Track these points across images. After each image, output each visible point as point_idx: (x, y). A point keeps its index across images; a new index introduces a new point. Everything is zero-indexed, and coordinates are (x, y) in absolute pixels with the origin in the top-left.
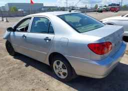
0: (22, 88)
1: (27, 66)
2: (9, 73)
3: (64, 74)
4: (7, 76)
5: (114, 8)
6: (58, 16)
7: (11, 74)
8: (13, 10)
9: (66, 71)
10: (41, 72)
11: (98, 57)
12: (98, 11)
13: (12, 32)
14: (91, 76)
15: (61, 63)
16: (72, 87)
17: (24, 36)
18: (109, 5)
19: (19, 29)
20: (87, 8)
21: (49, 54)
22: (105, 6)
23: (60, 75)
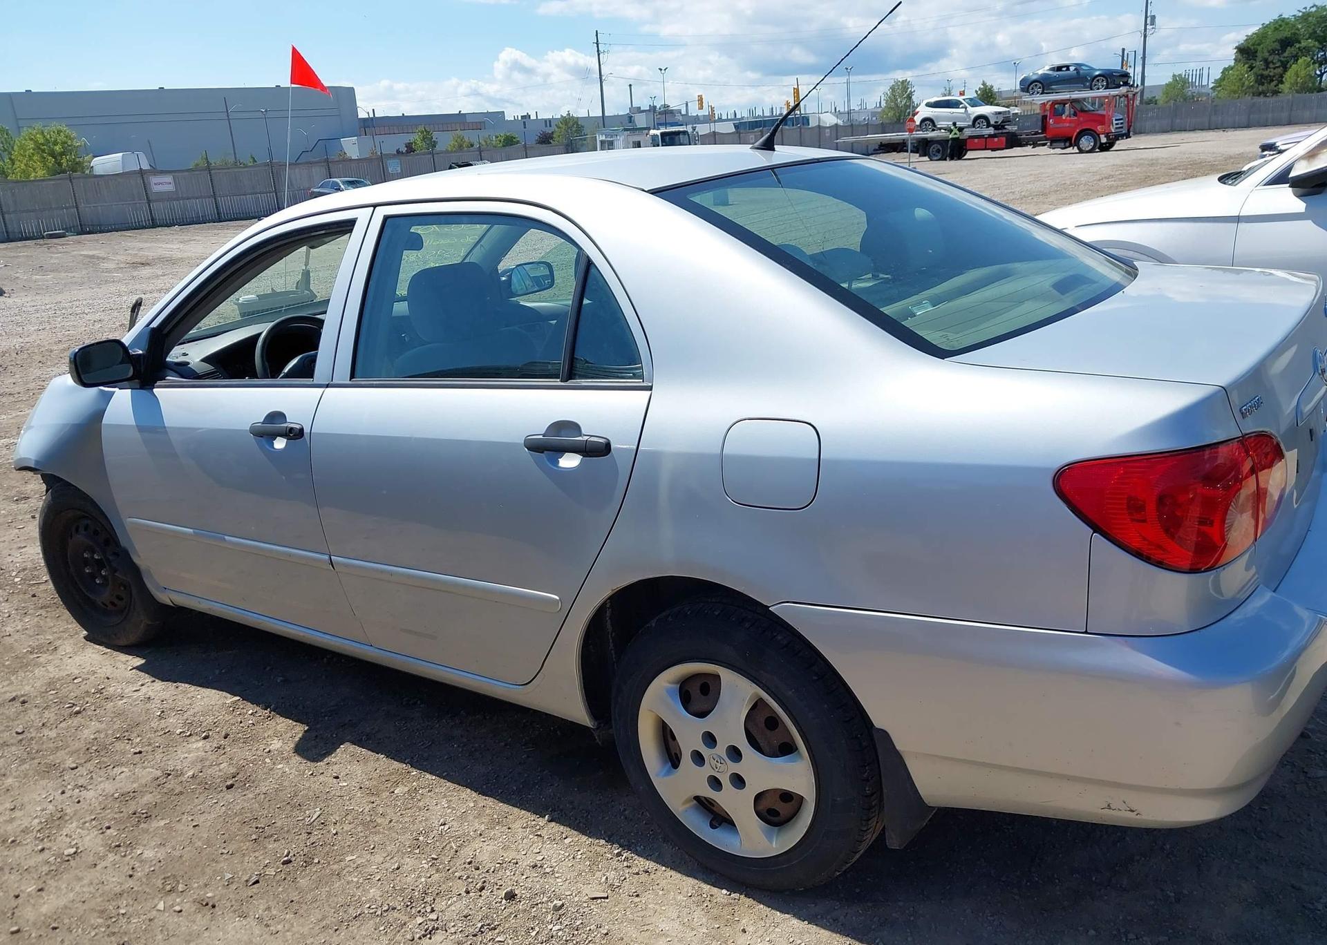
3: (774, 808)
5: (1079, 108)
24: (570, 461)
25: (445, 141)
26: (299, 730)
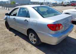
0: (10, 47)
1: (15, 35)
2: (5, 39)
3: (35, 41)
4: (4, 40)
5: (74, 4)
6: (32, 7)
7: (6, 39)
8: (13, 3)
9: (35, 39)
10: (23, 39)
11: (53, 32)
12: (63, 6)
13: (8, 16)
14: (49, 43)
15: (33, 35)
16: (38, 49)
17: (14, 18)
18: (70, 2)
19: (12, 14)
20: (57, 3)
21: (27, 29)
22: (68, 3)
23: (33, 42)
24: (26, 22)
25: (35, 3)
26: (15, 34)
